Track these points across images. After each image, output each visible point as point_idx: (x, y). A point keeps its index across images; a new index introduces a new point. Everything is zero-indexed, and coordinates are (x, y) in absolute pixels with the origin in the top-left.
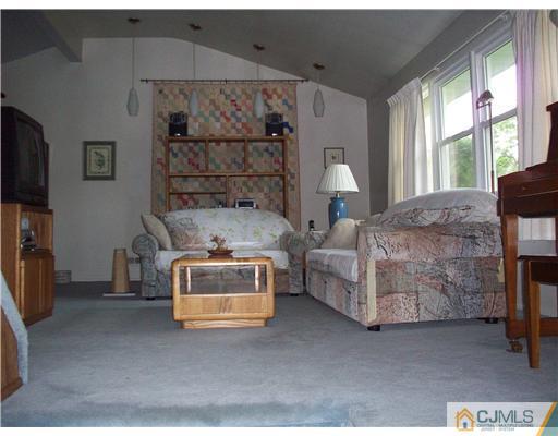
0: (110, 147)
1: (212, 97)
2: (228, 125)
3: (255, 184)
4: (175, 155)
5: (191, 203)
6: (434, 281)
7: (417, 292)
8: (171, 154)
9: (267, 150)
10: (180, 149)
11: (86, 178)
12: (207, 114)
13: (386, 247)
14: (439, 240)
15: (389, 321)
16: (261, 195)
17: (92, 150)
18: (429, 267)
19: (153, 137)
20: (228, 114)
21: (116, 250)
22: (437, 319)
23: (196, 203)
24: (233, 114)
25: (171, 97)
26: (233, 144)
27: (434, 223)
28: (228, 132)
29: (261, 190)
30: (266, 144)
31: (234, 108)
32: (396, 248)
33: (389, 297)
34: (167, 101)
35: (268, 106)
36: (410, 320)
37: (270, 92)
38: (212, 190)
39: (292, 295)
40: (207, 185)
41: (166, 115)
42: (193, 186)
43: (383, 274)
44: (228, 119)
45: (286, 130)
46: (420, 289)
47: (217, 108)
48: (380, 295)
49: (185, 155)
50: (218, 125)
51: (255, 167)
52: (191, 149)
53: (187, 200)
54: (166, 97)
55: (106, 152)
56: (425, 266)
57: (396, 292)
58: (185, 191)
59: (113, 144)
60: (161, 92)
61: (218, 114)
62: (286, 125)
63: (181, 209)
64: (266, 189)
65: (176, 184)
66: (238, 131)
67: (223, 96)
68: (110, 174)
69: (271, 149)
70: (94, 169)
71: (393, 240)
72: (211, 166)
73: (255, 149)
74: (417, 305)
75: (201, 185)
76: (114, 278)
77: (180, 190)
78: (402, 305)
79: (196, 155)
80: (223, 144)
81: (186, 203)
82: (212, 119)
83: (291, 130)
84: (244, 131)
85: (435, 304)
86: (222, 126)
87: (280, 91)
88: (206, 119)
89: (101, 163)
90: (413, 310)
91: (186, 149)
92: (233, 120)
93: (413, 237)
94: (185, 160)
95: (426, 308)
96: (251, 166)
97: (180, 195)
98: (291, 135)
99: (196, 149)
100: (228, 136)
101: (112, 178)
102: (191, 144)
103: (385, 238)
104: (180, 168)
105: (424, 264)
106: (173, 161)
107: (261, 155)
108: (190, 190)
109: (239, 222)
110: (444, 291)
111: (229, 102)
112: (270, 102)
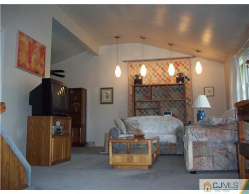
0: (111, 90)
1: (153, 67)
2: (161, 79)
3: (173, 104)
4: (138, 93)
5: (145, 113)
6: (221, 151)
7: (213, 156)
8: (136, 92)
9: (178, 89)
10: (140, 90)
11: (102, 103)
12: (151, 74)
13: (196, 135)
14: (222, 132)
15: (199, 169)
16: (176, 109)
17: (104, 92)
18: (218, 145)
19: (129, 86)
20: (160, 74)
21: (106, 134)
22: (223, 169)
23: (147, 113)
24: (163, 74)
25: (136, 68)
26: (163, 87)
27: (219, 124)
28: (160, 82)
29: (175, 107)
30: (178, 86)
31: (163, 72)
32: (201, 136)
33: (199, 158)
34: (134, 70)
35: (178, 70)
36: (209, 169)
37: (178, 63)
38: (154, 107)
39: (179, 155)
40: (152, 105)
41: (133, 76)
42: (145, 106)
43: (196, 147)
44: (160, 76)
45: (186, 80)
46: (214, 155)
47: (155, 71)
48: (195, 157)
49: (142, 92)
50: (156, 79)
51: (173, 96)
52: (144, 90)
53: (143, 112)
54: (133, 68)
55: (109, 92)
56: (217, 144)
57: (203, 156)
58: (142, 108)
59: (112, 89)
60: (131, 66)
61: (156, 74)
62: (186, 77)
63: (140, 115)
64: (178, 107)
65: (138, 105)
66: (165, 81)
67: (158, 66)
68: (111, 101)
69: (179, 89)
70: (104, 99)
71: (199, 132)
72: (153, 97)
73: (173, 88)
74: (213, 163)
75: (149, 105)
76: (105, 145)
77: (140, 108)
78: (205, 162)
79: (147, 92)
80: (158, 87)
81: (142, 113)
82: (153, 77)
83: (189, 80)
84: (168, 81)
85: (222, 163)
86: (158, 79)
87: (183, 63)
88: (151, 77)
89: (107, 97)
90: (211, 164)
91: (142, 90)
92: (163, 76)
93: (209, 130)
94: (142, 95)
95: (217, 164)
96: (171, 97)
97: (140, 110)
98: (189, 82)
99: (147, 90)
100: (161, 83)
101: (112, 103)
102: (144, 88)
103: (196, 131)
104: (140, 98)
105: (216, 143)
106: (137, 95)
107: (175, 91)
108: (144, 107)
109: (158, 122)
110: (227, 156)
111: (160, 69)
112: (179, 68)
